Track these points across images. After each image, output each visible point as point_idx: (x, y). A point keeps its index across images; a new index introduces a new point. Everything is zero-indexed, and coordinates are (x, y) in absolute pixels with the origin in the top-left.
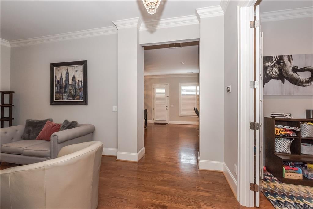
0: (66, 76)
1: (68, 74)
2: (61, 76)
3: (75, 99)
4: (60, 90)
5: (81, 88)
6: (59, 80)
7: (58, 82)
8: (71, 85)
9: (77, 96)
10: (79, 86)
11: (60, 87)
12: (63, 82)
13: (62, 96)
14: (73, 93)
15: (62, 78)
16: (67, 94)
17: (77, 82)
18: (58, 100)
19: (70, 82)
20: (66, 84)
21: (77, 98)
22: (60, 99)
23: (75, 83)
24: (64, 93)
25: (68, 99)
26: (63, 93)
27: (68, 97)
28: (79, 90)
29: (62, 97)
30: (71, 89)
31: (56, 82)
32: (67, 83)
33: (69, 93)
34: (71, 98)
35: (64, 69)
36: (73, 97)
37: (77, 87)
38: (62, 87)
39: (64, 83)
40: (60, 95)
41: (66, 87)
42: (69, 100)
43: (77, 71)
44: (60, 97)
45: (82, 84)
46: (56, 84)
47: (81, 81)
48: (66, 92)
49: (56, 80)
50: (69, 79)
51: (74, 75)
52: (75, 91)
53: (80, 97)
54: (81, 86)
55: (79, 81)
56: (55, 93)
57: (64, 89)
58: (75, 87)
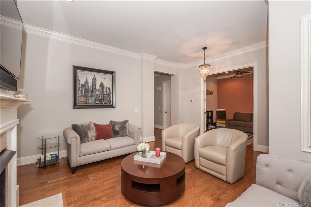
0: (93, 81)
1: (94, 80)
2: (87, 80)
3: (103, 103)
4: (84, 94)
5: (109, 94)
6: (84, 84)
7: (83, 86)
8: (98, 90)
9: (105, 100)
10: (107, 92)
11: (85, 91)
12: (88, 87)
13: (88, 99)
14: (100, 97)
15: (88, 83)
16: (94, 98)
17: (105, 88)
18: (82, 103)
19: (98, 87)
20: (92, 88)
21: (105, 102)
22: (85, 103)
23: (103, 89)
24: (90, 97)
25: (94, 102)
26: (88, 97)
27: (95, 101)
28: (107, 96)
29: (87, 101)
30: (98, 94)
31: (79, 85)
32: (94, 87)
33: (97, 97)
34: (98, 102)
35: (91, 75)
36: (101, 101)
37: (106, 93)
38: (88, 92)
39: (90, 87)
40: (85, 98)
41: (92, 91)
42: (96, 104)
43: (105, 79)
44: (85, 100)
45: (110, 91)
46: (79, 88)
47: (110, 88)
48: (92, 96)
49: (79, 84)
50: (96, 85)
51: (102, 82)
52: (102, 96)
53: (108, 101)
54: (109, 92)
55: (107, 88)
56: (79, 96)
57: (90, 94)
58: (103, 92)
